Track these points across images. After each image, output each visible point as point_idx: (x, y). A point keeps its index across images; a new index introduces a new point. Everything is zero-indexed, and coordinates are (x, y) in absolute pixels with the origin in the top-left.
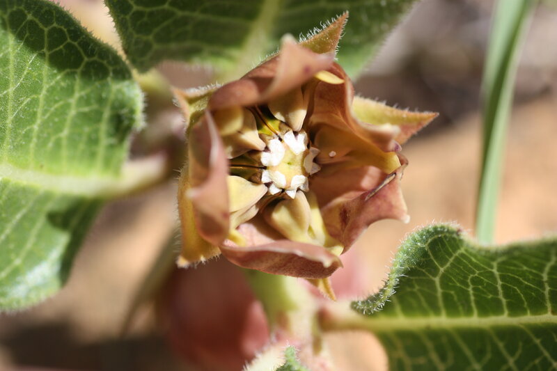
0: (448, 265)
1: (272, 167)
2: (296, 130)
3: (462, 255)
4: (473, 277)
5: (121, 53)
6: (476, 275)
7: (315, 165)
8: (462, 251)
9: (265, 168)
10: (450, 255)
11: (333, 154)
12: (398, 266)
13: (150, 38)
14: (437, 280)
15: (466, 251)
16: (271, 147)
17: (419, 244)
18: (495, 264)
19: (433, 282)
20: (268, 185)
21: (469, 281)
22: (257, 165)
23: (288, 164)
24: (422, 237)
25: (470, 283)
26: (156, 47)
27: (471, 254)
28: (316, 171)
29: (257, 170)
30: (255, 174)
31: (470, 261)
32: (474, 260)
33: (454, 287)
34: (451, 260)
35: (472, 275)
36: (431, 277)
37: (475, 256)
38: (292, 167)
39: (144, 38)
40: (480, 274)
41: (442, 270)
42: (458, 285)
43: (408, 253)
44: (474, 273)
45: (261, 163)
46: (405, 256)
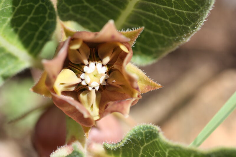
0: (149, 143)
1: (87, 73)
2: (103, 64)
3: (156, 142)
4: (157, 152)
5: (55, 7)
6: (159, 152)
7: (105, 82)
8: (157, 140)
9: (84, 72)
10: (152, 140)
11: (114, 81)
12: (129, 135)
13: (70, 7)
14: (142, 148)
15: (159, 140)
16: (90, 65)
17: (141, 130)
18: (168, 150)
19: (140, 148)
20: (82, 80)
21: (154, 153)
22: (82, 70)
23: (95, 76)
24: (143, 128)
25: (154, 154)
26: (71, 12)
27: (160, 142)
28: (104, 85)
29: (81, 72)
30: (79, 73)
31: (158, 145)
32: (160, 145)
33: (148, 154)
34: (151, 142)
35: (157, 151)
36: (140, 146)
37: (161, 144)
38: (95, 78)
39: (67, 6)
40: (160, 152)
41: (146, 144)
42: (150, 153)
43: (135, 132)
44: (158, 150)
45: (83, 70)
46: (134, 133)
